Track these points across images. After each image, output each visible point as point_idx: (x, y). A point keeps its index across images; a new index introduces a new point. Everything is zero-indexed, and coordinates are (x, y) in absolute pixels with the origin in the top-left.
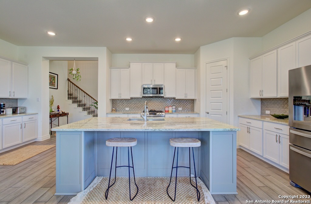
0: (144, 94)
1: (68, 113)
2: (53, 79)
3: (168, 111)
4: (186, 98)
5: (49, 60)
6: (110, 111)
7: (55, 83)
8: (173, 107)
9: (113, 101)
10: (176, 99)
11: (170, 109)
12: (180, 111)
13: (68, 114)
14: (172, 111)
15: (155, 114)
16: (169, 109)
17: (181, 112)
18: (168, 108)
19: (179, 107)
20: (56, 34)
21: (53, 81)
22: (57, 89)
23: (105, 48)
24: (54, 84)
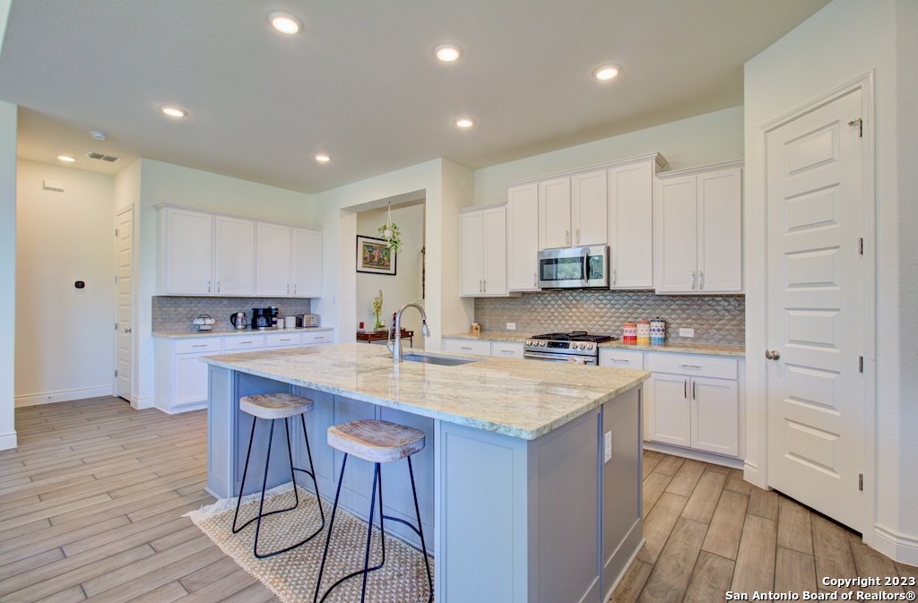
0: (542, 279)
1: (412, 332)
2: (384, 252)
3: (635, 338)
4: (698, 291)
5: (356, 214)
6: (467, 331)
7: (389, 261)
8: (652, 324)
9: (479, 303)
10: (657, 293)
11: (642, 331)
12: (687, 342)
13: (412, 334)
14: (650, 339)
15: (566, 346)
16: (638, 332)
17: (693, 347)
18: (634, 329)
19: (680, 325)
20: (331, 158)
21: (385, 258)
22: (395, 274)
23: (439, 160)
24: (387, 264)
